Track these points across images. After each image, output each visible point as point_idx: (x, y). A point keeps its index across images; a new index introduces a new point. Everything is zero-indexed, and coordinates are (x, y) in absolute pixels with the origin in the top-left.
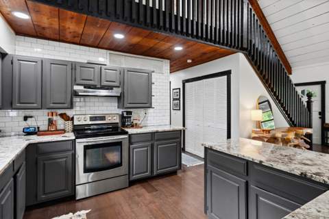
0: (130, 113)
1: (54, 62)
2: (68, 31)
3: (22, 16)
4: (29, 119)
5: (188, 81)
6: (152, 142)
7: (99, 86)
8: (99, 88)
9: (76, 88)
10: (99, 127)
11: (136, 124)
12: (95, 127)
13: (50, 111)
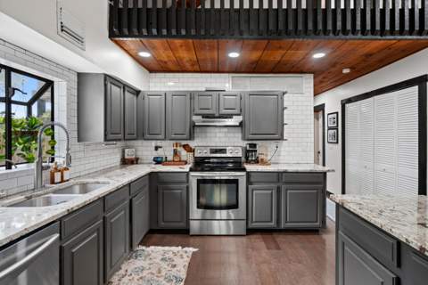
0: (255, 146)
1: (175, 94)
2: (185, 60)
3: (145, 55)
4: (159, 149)
5: (350, 101)
6: (279, 184)
7: (217, 115)
8: (217, 118)
9: (195, 118)
10: (219, 161)
11: (262, 160)
12: (215, 160)
13: (174, 142)
